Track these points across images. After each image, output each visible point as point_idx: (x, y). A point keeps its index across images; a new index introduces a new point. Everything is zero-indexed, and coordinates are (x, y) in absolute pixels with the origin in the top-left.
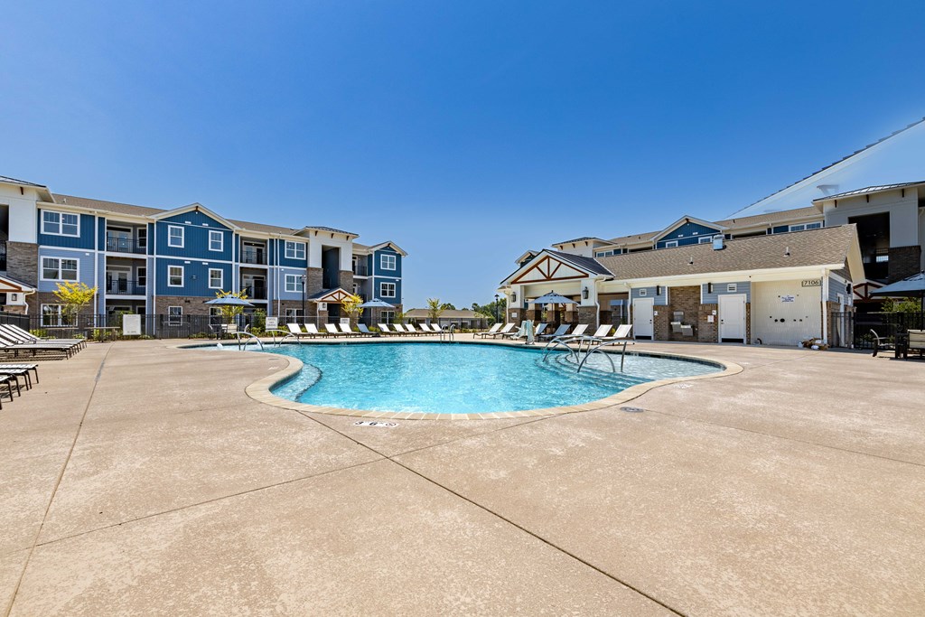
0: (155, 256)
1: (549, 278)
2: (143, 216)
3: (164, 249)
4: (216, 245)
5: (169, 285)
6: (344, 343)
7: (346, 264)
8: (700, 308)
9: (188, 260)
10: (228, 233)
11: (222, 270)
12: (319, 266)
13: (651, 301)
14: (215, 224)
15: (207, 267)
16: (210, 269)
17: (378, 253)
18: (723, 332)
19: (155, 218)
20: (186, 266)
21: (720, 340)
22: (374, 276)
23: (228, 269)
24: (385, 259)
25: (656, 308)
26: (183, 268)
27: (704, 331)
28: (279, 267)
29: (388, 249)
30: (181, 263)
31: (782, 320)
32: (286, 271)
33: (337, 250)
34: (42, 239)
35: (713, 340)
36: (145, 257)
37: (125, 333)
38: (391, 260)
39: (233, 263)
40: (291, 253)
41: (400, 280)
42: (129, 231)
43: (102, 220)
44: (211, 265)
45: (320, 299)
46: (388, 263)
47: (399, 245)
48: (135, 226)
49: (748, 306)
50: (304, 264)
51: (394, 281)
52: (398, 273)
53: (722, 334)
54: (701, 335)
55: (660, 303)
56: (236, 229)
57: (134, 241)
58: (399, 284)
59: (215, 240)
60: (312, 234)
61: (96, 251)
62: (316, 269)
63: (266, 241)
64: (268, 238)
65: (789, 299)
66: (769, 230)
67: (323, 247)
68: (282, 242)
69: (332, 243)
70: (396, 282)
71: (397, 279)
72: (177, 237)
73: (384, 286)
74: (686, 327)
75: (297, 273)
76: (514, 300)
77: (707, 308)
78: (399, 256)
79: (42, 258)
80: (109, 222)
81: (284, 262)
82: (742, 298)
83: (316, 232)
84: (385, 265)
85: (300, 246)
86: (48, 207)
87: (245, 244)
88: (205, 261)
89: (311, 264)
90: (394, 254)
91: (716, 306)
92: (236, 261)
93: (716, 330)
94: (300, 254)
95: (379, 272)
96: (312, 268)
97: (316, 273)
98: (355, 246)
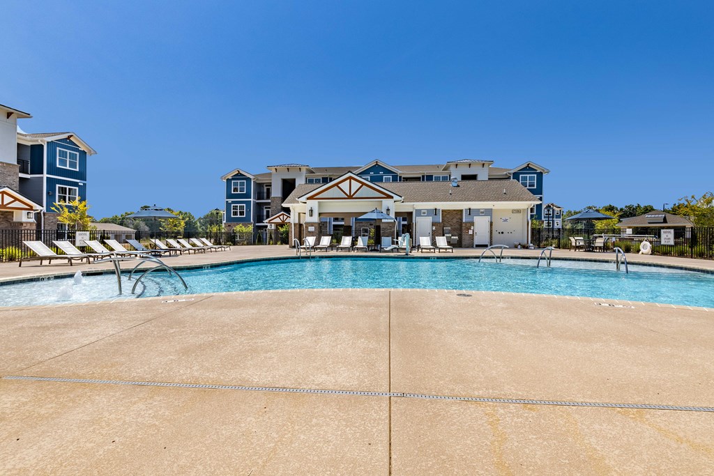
1: (350, 197)
8: (464, 225)
13: (429, 220)
18: (477, 241)
21: (475, 246)
25: (433, 224)
27: (466, 241)
31: (502, 233)
35: (471, 246)
49: (491, 224)
53: (476, 242)
54: (463, 243)
55: (436, 220)
65: (506, 220)
66: (423, 176)
74: (455, 238)
76: (311, 215)
77: (468, 225)
82: (487, 219)
91: (472, 224)
93: (473, 239)
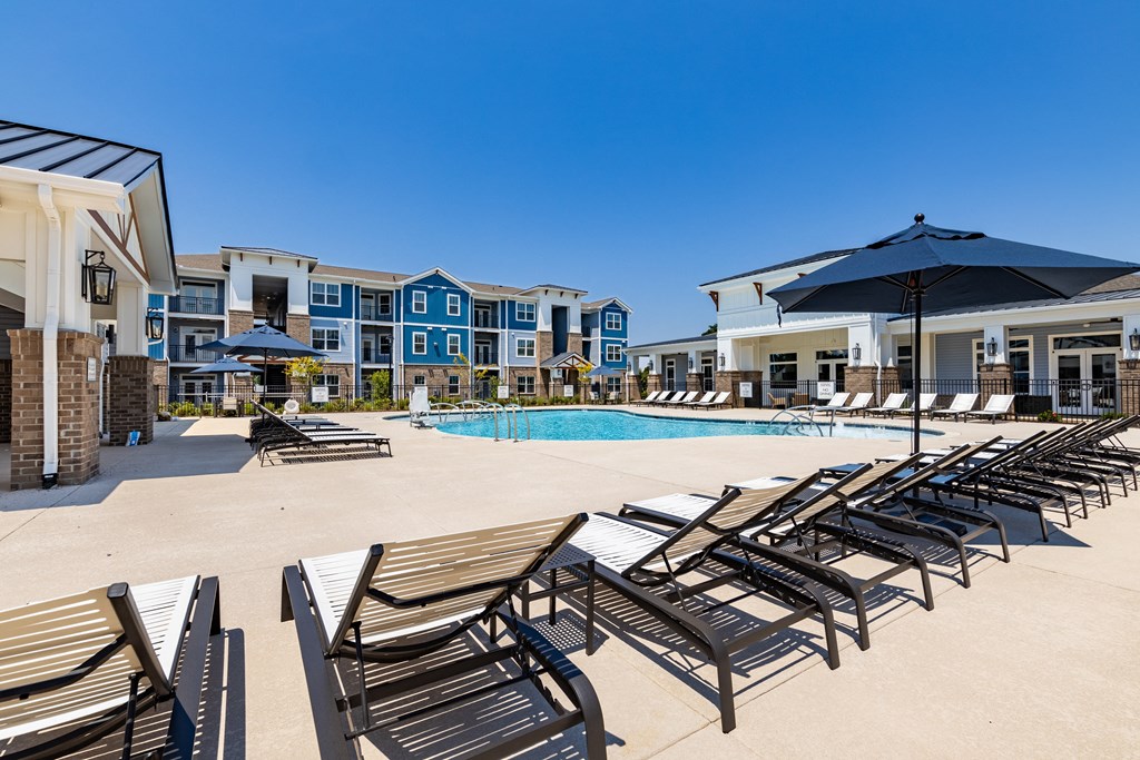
0: (402, 324)
4: (454, 310)
10: (465, 295)
11: (459, 336)
15: (445, 333)
24: (610, 317)
26: (425, 334)
29: (614, 307)
30: (424, 329)
38: (617, 318)
47: (624, 303)
48: (377, 292)
56: (471, 291)
57: (376, 307)
69: (560, 302)
73: (611, 349)
88: (444, 327)
90: (620, 311)
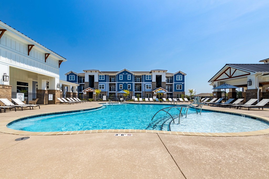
2: (115, 74)
3: (119, 81)
4: (129, 78)
5: (120, 89)
6: (140, 104)
7: (164, 80)
9: (123, 83)
12: (155, 81)
14: (129, 73)
16: (128, 85)
17: (175, 75)
19: (117, 74)
20: (123, 84)
22: (174, 83)
23: (132, 84)
26: (122, 85)
28: (144, 82)
29: (179, 73)
30: (122, 83)
32: (146, 83)
33: (161, 76)
34: (99, 81)
36: (115, 83)
37: (103, 100)
39: (133, 82)
40: (147, 78)
41: (184, 84)
42: (114, 77)
43: (108, 75)
44: (128, 83)
45: (154, 91)
46: (179, 78)
50: (151, 81)
51: (181, 84)
52: (183, 81)
56: (133, 74)
58: (183, 85)
59: (129, 77)
60: (153, 72)
61: (107, 82)
62: (154, 82)
63: (141, 76)
64: (141, 75)
67: (156, 76)
68: (145, 75)
70: (182, 84)
71: (183, 83)
72: (121, 78)
75: (149, 84)
78: (183, 76)
79: (99, 85)
80: (109, 76)
81: (146, 81)
83: (154, 71)
84: (178, 79)
85: (150, 76)
86: (100, 74)
87: (137, 77)
88: (127, 83)
89: (153, 81)
92: (134, 82)
94: (150, 78)
95: (176, 81)
96: (153, 82)
97: (154, 83)
98: (167, 74)
